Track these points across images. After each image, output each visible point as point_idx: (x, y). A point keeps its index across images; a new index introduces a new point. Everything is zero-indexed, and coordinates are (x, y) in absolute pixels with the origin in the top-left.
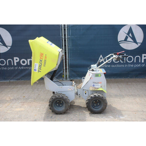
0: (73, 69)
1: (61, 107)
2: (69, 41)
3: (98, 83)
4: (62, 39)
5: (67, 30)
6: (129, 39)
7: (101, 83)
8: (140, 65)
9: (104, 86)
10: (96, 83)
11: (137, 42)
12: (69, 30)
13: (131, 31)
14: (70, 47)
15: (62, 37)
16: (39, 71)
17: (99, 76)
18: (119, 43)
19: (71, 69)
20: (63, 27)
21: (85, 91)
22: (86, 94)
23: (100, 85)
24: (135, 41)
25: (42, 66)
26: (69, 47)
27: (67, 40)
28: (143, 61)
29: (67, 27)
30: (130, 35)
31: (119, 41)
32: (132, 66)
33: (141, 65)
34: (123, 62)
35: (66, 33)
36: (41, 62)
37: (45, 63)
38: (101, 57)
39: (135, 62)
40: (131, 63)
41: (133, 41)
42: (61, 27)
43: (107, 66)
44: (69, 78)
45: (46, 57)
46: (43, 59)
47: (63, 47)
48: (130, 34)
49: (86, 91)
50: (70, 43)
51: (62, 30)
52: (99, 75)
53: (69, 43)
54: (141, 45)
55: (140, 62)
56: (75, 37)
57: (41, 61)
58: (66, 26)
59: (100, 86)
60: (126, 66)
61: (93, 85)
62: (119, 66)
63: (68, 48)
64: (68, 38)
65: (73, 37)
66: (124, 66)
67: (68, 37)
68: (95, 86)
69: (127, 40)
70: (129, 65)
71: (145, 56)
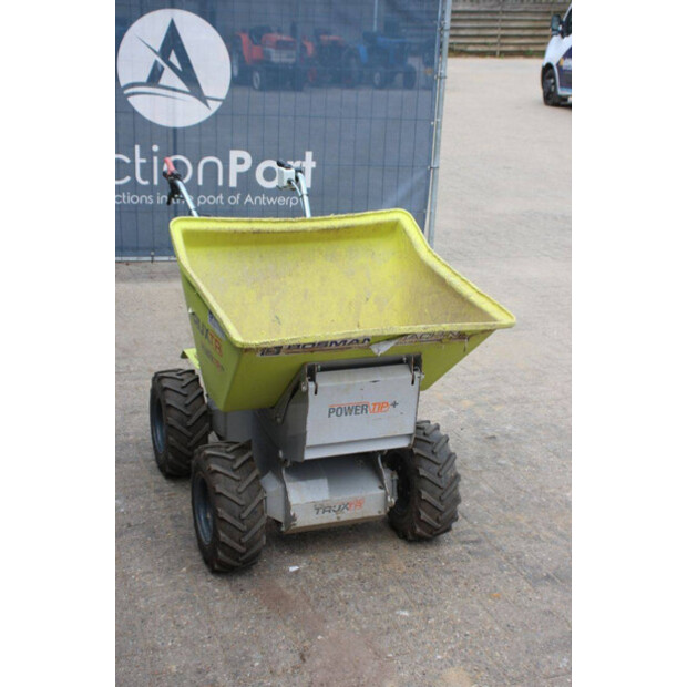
6: (169, 78)
8: (221, 197)
28: (233, 183)
30: (173, 58)
33: (225, 200)
34: (146, 183)
39: (200, 183)
55: (220, 183)
60: (159, 200)
62: (130, 199)
66: (155, 199)
71: (241, 161)
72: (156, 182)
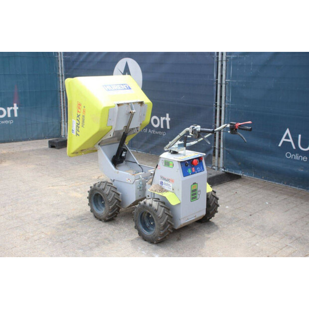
0: (230, 150)
2: (227, 90)
3: (168, 180)
4: (217, 84)
5: (226, 65)
7: (173, 181)
9: (178, 190)
12: (230, 65)
14: (229, 103)
15: (217, 81)
16: (77, 134)
17: (170, 166)
19: (228, 149)
23: (171, 185)
25: (80, 126)
26: (226, 102)
27: (224, 86)
29: (226, 61)
35: (224, 72)
36: (78, 118)
37: (83, 121)
38: (287, 134)
42: (215, 60)
43: (300, 158)
44: (223, 168)
45: (84, 111)
46: (81, 114)
47: (216, 101)
50: (229, 93)
52: (170, 163)
53: (227, 95)
56: (239, 81)
57: (78, 116)
58: (224, 58)
59: (171, 188)
61: (161, 183)
63: (225, 105)
64: (226, 84)
65: (235, 81)
67: (226, 82)
68: (163, 185)
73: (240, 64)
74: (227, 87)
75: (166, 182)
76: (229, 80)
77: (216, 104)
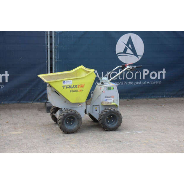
1: (72, 126)
2: (56, 52)
3: (110, 97)
4: (48, 48)
5: (55, 37)
6: (129, 51)
7: (113, 97)
9: (117, 101)
10: (108, 97)
11: (138, 55)
12: (57, 37)
13: (130, 41)
14: (58, 59)
18: (117, 55)
20: (49, 33)
21: (95, 107)
22: (96, 110)
23: (112, 99)
24: (135, 53)
26: (56, 59)
27: (53, 50)
28: (144, 78)
29: (55, 34)
30: (130, 46)
31: (117, 53)
32: (132, 83)
33: (142, 83)
34: (121, 79)
35: (53, 41)
39: (135, 78)
40: (131, 81)
41: (133, 54)
42: (46, 34)
47: (48, 59)
48: (129, 44)
49: (97, 107)
50: (58, 54)
51: (47, 37)
52: (111, 88)
53: (56, 54)
54: (142, 58)
55: (140, 78)
56: (65, 46)
58: (53, 33)
59: (112, 101)
60: (124, 84)
61: (105, 100)
63: (55, 61)
64: (55, 48)
65: (61, 46)
67: (55, 47)
68: (107, 101)
69: (127, 52)
70: (129, 83)
71: (146, 72)
72: (124, 79)
73: (65, 36)
74: (56, 50)
75: (109, 99)
76: (57, 46)
77: (48, 61)
